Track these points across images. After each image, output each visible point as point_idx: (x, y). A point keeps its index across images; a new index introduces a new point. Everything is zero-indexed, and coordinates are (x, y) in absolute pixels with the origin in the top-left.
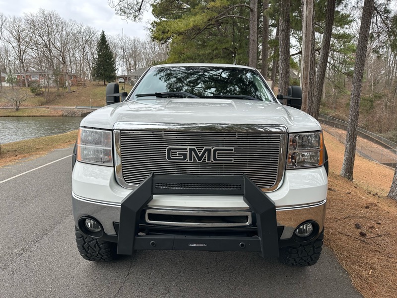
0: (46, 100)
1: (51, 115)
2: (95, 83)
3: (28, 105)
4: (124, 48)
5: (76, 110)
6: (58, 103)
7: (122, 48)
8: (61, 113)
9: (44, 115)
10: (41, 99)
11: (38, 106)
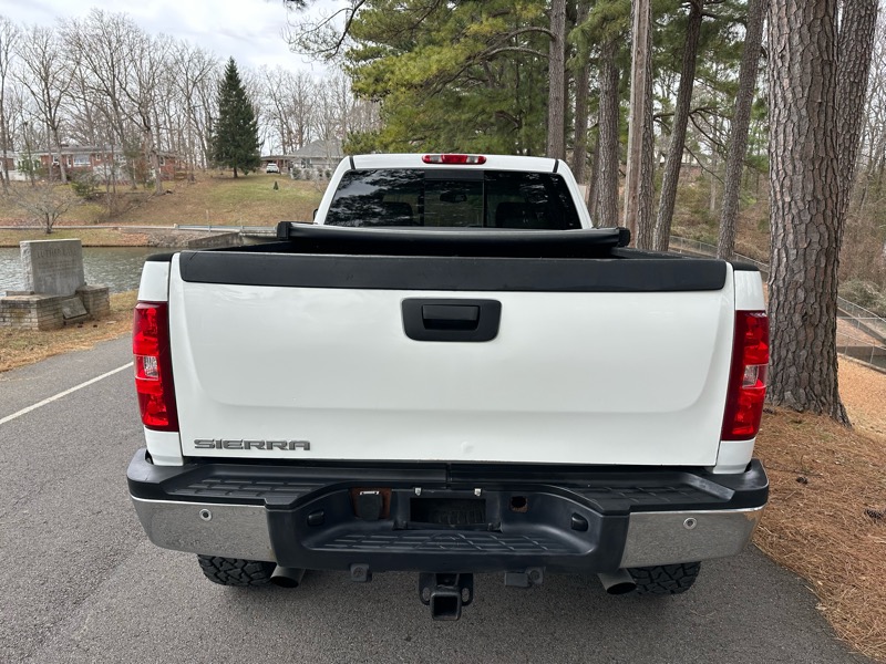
0: (108, 210)
1: (123, 243)
2: (213, 173)
3: (70, 222)
4: (278, 95)
5: (176, 233)
6: (136, 219)
7: (272, 95)
8: (143, 240)
9: (109, 243)
10: (98, 208)
11: (91, 224)
